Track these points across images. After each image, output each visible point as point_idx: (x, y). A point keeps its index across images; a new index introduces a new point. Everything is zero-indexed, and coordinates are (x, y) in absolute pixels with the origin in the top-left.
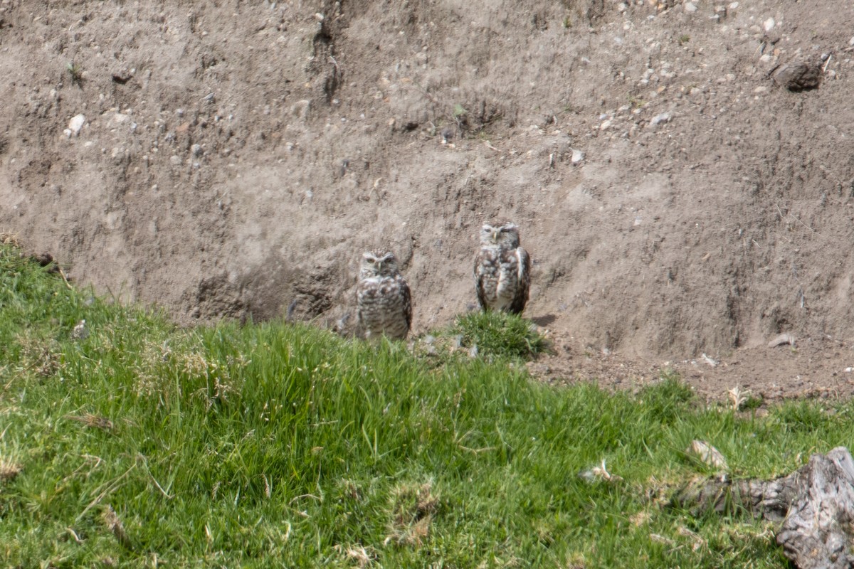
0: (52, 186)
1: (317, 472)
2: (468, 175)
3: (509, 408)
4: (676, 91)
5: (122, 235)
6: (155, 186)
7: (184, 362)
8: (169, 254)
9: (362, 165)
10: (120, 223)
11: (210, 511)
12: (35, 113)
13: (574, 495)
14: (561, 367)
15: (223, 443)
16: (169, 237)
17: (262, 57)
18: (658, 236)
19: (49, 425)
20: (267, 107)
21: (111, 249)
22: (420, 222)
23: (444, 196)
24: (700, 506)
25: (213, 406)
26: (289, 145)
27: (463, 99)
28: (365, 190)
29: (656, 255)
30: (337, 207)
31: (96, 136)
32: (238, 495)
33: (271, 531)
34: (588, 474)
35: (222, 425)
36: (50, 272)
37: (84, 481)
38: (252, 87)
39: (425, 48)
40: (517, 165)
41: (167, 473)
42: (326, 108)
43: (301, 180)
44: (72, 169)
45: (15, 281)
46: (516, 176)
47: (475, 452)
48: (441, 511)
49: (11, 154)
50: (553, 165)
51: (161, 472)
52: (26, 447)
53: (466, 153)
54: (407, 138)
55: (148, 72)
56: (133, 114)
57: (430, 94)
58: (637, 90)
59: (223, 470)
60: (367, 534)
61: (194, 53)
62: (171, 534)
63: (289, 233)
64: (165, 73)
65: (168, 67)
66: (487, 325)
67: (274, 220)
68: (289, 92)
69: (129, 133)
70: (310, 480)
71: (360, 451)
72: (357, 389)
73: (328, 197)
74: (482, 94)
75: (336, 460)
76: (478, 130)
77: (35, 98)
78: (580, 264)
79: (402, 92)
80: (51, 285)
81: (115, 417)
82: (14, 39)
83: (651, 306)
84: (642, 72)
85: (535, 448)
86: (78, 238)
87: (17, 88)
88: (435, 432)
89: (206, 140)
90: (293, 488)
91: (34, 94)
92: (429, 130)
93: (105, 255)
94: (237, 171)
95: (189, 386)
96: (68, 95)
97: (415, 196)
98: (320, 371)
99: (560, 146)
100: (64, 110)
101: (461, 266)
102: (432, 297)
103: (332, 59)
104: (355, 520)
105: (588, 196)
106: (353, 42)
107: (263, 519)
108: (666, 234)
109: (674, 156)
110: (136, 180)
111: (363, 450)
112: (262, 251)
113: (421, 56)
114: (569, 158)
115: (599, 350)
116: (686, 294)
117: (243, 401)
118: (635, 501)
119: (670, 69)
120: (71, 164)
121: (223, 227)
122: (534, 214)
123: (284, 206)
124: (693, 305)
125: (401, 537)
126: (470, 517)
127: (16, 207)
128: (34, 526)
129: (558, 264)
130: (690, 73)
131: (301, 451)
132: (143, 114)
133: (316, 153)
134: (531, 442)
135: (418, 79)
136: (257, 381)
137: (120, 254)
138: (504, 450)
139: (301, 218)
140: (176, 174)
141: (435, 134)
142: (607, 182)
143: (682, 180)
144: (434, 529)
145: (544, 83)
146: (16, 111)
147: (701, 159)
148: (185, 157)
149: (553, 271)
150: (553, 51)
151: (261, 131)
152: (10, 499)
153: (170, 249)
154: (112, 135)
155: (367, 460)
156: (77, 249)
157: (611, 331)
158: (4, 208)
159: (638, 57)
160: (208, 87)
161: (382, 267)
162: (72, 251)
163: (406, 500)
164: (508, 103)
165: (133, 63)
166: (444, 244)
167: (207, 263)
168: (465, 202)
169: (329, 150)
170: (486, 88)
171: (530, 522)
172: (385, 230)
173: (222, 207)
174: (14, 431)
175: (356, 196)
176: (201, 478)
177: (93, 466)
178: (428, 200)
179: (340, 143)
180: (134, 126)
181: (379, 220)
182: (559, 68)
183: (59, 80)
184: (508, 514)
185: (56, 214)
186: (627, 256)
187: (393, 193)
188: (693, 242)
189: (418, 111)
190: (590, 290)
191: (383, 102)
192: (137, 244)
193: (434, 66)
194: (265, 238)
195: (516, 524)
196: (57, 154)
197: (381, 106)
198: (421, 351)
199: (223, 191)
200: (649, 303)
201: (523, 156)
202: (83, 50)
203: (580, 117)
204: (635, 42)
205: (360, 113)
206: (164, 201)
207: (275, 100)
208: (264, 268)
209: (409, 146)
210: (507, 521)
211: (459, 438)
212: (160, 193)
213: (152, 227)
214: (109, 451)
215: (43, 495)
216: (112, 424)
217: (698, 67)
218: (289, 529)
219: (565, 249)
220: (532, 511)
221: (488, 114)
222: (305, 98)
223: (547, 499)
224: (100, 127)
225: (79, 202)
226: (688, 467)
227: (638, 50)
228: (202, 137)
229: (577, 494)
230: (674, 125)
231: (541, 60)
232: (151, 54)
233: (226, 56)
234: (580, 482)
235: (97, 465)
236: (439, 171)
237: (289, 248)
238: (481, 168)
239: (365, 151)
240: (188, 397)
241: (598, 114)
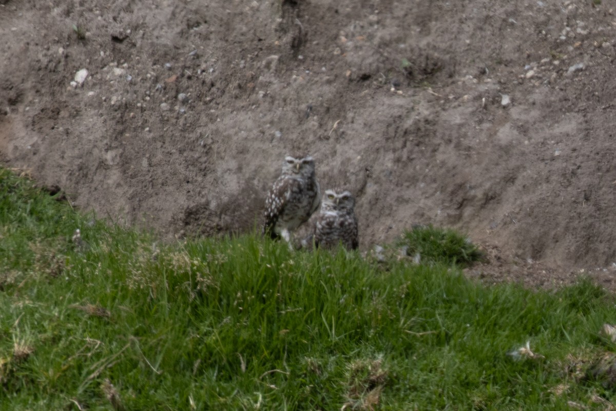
0: (61, 129)
1: (284, 352)
2: (414, 117)
3: (448, 301)
4: (591, 45)
5: (120, 170)
6: (147, 129)
7: (170, 260)
8: (160, 186)
9: (322, 110)
10: (118, 160)
11: (193, 385)
12: (46, 68)
13: (503, 371)
14: (492, 273)
15: (204, 329)
16: (159, 171)
17: (238, 19)
18: (575, 164)
19: (56, 314)
20: (243, 62)
21: (110, 182)
22: (372, 156)
23: (393, 135)
24: (610, 379)
25: (195, 298)
26: (261, 93)
27: (409, 54)
28: (326, 131)
29: (573, 180)
30: (302, 145)
31: (98, 87)
32: (216, 371)
33: (245, 400)
34: (515, 353)
35: (203, 313)
36: (58, 200)
37: (86, 361)
38: (230, 44)
39: (376, 11)
40: (455, 107)
41: (156, 353)
42: (292, 62)
43: (272, 122)
44: (77, 114)
45: (29, 207)
46: (454, 117)
47: (418, 335)
48: (390, 383)
49: (26, 103)
50: (485, 107)
51: (151, 352)
52: (36, 333)
53: (412, 98)
54: (362, 87)
55: (141, 32)
56: (129, 68)
57: (381, 50)
58: (558, 45)
59: (204, 350)
60: (326, 404)
61: (180, 16)
62: (160, 404)
63: (261, 167)
64: (156, 33)
65: (159, 28)
66: (429, 237)
67: (248, 156)
68: (261, 49)
69: (125, 84)
70: (278, 357)
71: (320, 335)
72: (318, 283)
73: (294, 136)
74: (425, 50)
75: (301, 341)
76: (422, 80)
77: (45, 55)
78: (509, 189)
79: (357, 48)
80: (59, 211)
81: (112, 307)
82: (28, 5)
83: (568, 223)
84: (561, 30)
85: (469, 333)
86: (82, 173)
87: (31, 47)
88: (384, 319)
89: (191, 90)
90: (264, 364)
91: (44, 52)
92: (380, 79)
93: (105, 186)
94: (217, 116)
95: (175, 281)
96: (74, 52)
97: (369, 134)
98: (286, 267)
99: (491, 92)
100: (70, 66)
101: (407, 192)
102: (383, 219)
103: (297, 21)
104: (316, 391)
105: (515, 132)
106: (315, 7)
107: (238, 392)
108: (582, 162)
109: (588, 99)
110: (132, 124)
111: (323, 334)
112: (239, 183)
113: (373, 18)
114: (499, 102)
115: (524, 260)
116: (598, 212)
117: (220, 293)
118: (555, 376)
119: (584, 28)
120: (76, 111)
121: (205, 162)
122: (469, 148)
123: (257, 145)
124: (605, 222)
125: (356, 405)
126: (414, 389)
127: (29, 147)
128: (44, 399)
129: (490, 189)
130: (602, 31)
131: (270, 335)
132: (137, 69)
133: (285, 100)
134: (466, 328)
135: (371, 37)
136: (232, 277)
137: (119, 185)
138: (443, 334)
139: (271, 154)
140: (166, 118)
141: (385, 83)
142: (531, 121)
143: (595, 118)
144: (384, 398)
145: (477, 40)
146: (30, 66)
147: (611, 101)
148: (173, 104)
149: (486, 194)
150: (485, 13)
151: (237, 82)
152: (23, 376)
153: (160, 181)
154: (111, 86)
155: (327, 342)
156: (82, 182)
157: (535, 244)
158: (20, 148)
159: (557, 18)
160: (192, 46)
161: (340, 203)
162: (77, 183)
163: (360, 374)
164: (447, 57)
165: (129, 25)
166: (393, 174)
167: (192, 193)
168: (411, 139)
169: (295, 97)
170: (428, 45)
171: (466, 392)
172: (343, 163)
173: (205, 146)
174: (26, 319)
175: (318, 136)
176: (185, 357)
177: (94, 347)
178: (378, 138)
179: (305, 91)
180: (130, 78)
181: (338, 155)
182: (490, 28)
183: (66, 40)
184: (446, 386)
185: (64, 152)
186: (548, 182)
187: (349, 132)
188: (604, 169)
189: (370, 64)
190: (517, 210)
191: (340, 57)
192: (132, 177)
193: (384, 26)
194: (241, 172)
195: (454, 394)
196: (65, 102)
197: (339, 60)
198: (373, 258)
199: (205, 133)
200: (567, 220)
201: (460, 100)
202: (86, 15)
203: (508, 69)
204: (554, 5)
205: (322, 66)
206: (155, 142)
207: (249, 56)
208: (240, 197)
209: (363, 93)
210: (445, 392)
211: (404, 323)
212: (152, 134)
213: (145, 163)
214: (107, 336)
215: (51, 372)
216: (109, 313)
217: (609, 25)
218: (260, 399)
219: (496, 177)
220: (468, 384)
221: (431, 67)
222: (275, 54)
223: (480, 373)
224: (101, 79)
225: (84, 142)
226: (600, 347)
227: (557, 11)
228: (188, 88)
229: (505, 370)
230: (588, 73)
231: (475, 21)
232: (144, 17)
233: (208, 19)
234: (508, 360)
235: (96, 347)
236: (388, 114)
237: (261, 180)
238: (424, 110)
239: (326, 97)
240: (174, 289)
241: (524, 66)
